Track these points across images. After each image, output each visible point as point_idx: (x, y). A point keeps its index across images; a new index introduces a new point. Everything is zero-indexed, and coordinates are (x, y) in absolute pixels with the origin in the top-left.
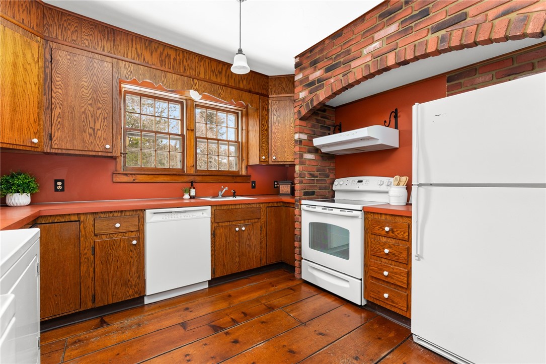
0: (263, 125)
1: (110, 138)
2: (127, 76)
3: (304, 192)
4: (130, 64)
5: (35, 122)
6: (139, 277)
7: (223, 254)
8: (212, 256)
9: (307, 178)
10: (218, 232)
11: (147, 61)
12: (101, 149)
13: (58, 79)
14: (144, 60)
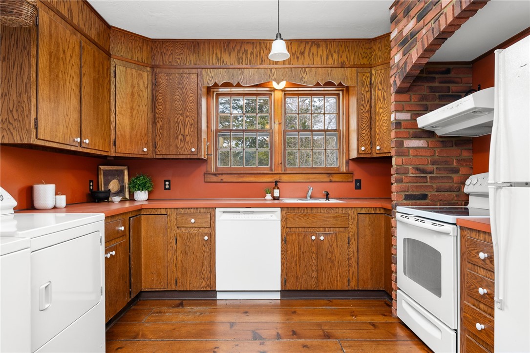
0: (363, 105)
1: (195, 142)
2: (209, 82)
3: (406, 195)
4: (212, 70)
5: (145, 135)
6: (211, 272)
7: (296, 265)
8: (282, 264)
9: (411, 175)
10: (289, 238)
11: (225, 63)
12: (189, 153)
13: (160, 98)
14: (223, 62)
